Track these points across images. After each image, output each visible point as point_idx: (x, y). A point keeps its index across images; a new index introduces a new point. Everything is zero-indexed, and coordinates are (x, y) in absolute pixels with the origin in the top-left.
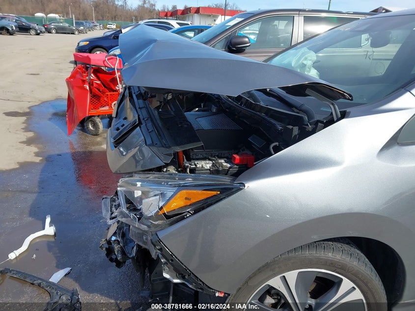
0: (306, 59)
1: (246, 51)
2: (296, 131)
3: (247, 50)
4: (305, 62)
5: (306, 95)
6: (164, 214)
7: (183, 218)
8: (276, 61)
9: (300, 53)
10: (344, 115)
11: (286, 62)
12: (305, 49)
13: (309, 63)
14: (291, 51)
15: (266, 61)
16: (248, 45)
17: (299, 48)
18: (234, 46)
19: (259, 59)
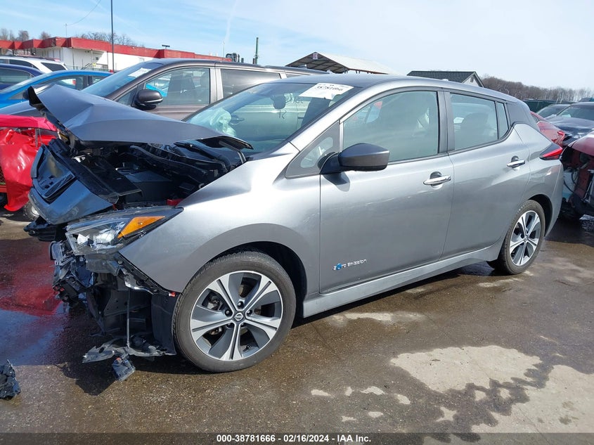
0: (222, 118)
1: (157, 107)
2: (216, 172)
3: (159, 106)
4: (221, 121)
5: (221, 147)
6: (123, 237)
7: (138, 238)
8: (195, 120)
9: (217, 113)
10: (248, 159)
11: (204, 121)
12: (221, 110)
13: (225, 122)
14: (208, 111)
15: (185, 120)
16: (160, 100)
17: (216, 108)
18: (143, 102)
19: (177, 119)
